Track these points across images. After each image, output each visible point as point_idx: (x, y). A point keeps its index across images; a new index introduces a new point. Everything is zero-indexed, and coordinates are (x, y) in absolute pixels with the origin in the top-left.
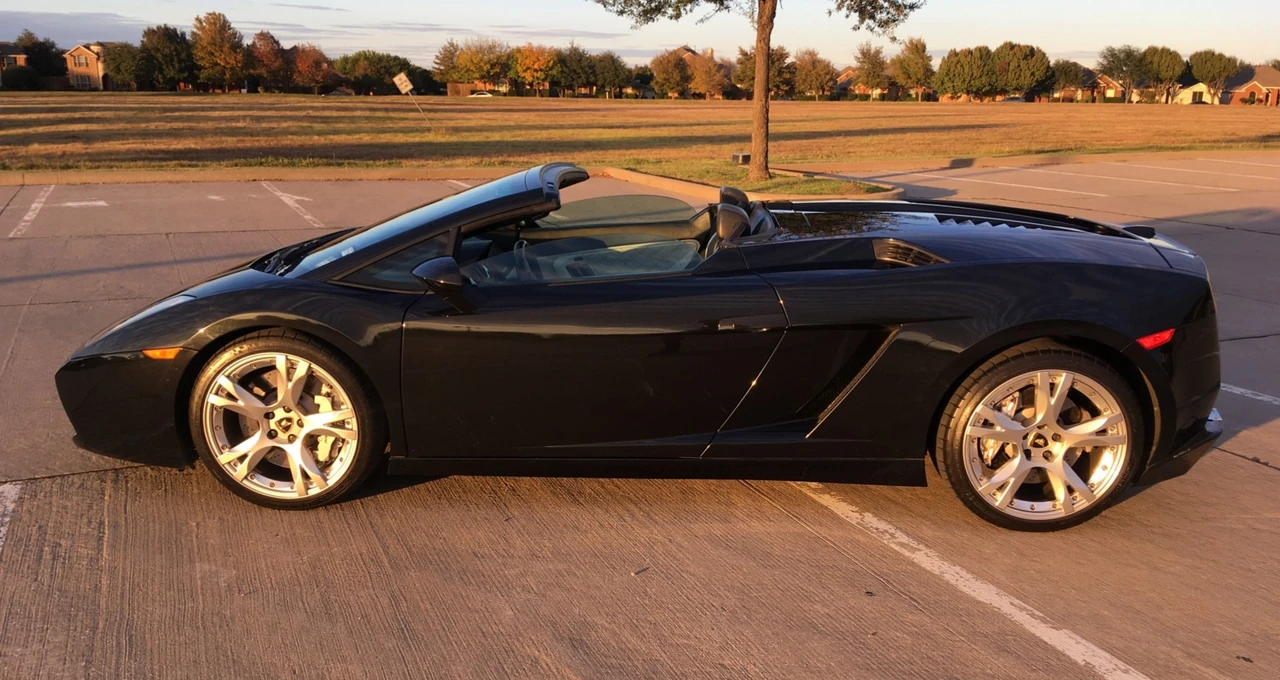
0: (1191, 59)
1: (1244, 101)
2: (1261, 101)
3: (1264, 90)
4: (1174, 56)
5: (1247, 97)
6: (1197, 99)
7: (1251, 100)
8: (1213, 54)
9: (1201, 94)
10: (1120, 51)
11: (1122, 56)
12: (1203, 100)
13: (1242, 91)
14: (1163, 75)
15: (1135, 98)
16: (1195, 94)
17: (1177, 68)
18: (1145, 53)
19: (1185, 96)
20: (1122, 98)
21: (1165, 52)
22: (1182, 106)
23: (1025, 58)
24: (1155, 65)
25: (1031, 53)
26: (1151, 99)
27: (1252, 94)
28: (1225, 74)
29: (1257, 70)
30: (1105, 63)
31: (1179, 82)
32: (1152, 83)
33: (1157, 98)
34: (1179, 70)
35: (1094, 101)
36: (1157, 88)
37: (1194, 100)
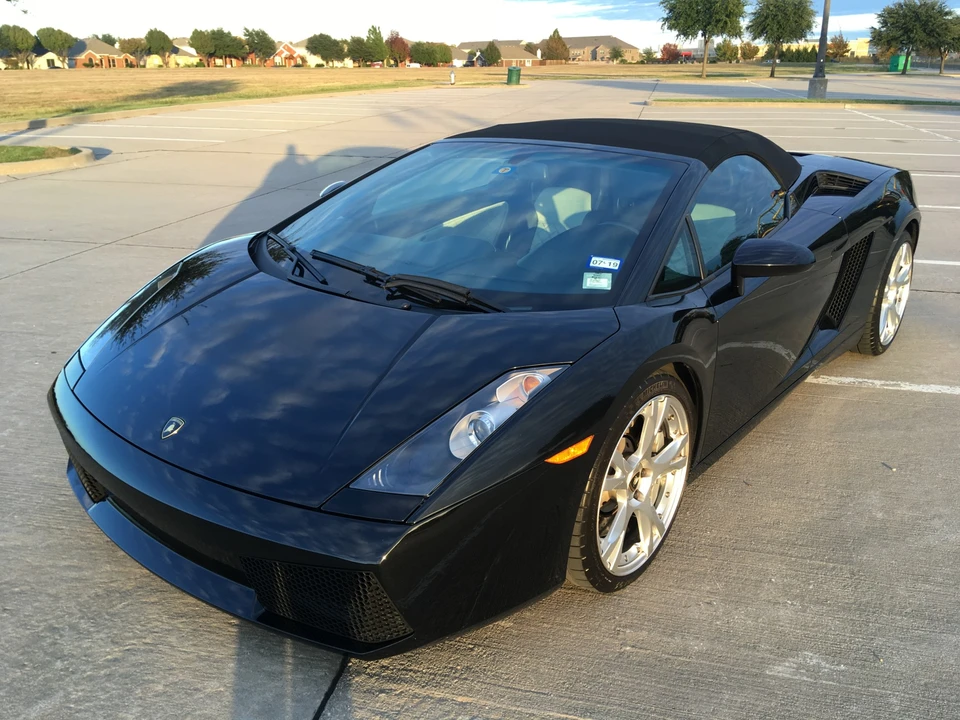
0: (38, 34)
1: (86, 65)
2: (97, 65)
3: (98, 56)
4: (25, 32)
5: (88, 62)
6: (51, 63)
7: (90, 64)
8: (53, 30)
9: (53, 61)
12: (56, 65)
13: (83, 57)
14: (20, 46)
15: (2, 65)
16: (48, 61)
17: (30, 41)
19: (41, 62)
21: (17, 29)
22: (41, 70)
24: (12, 39)
26: (15, 66)
27: (91, 60)
28: (67, 45)
29: (87, 42)
31: (33, 51)
32: (13, 53)
33: (20, 65)
34: (32, 43)
36: (17, 57)
37: (49, 65)
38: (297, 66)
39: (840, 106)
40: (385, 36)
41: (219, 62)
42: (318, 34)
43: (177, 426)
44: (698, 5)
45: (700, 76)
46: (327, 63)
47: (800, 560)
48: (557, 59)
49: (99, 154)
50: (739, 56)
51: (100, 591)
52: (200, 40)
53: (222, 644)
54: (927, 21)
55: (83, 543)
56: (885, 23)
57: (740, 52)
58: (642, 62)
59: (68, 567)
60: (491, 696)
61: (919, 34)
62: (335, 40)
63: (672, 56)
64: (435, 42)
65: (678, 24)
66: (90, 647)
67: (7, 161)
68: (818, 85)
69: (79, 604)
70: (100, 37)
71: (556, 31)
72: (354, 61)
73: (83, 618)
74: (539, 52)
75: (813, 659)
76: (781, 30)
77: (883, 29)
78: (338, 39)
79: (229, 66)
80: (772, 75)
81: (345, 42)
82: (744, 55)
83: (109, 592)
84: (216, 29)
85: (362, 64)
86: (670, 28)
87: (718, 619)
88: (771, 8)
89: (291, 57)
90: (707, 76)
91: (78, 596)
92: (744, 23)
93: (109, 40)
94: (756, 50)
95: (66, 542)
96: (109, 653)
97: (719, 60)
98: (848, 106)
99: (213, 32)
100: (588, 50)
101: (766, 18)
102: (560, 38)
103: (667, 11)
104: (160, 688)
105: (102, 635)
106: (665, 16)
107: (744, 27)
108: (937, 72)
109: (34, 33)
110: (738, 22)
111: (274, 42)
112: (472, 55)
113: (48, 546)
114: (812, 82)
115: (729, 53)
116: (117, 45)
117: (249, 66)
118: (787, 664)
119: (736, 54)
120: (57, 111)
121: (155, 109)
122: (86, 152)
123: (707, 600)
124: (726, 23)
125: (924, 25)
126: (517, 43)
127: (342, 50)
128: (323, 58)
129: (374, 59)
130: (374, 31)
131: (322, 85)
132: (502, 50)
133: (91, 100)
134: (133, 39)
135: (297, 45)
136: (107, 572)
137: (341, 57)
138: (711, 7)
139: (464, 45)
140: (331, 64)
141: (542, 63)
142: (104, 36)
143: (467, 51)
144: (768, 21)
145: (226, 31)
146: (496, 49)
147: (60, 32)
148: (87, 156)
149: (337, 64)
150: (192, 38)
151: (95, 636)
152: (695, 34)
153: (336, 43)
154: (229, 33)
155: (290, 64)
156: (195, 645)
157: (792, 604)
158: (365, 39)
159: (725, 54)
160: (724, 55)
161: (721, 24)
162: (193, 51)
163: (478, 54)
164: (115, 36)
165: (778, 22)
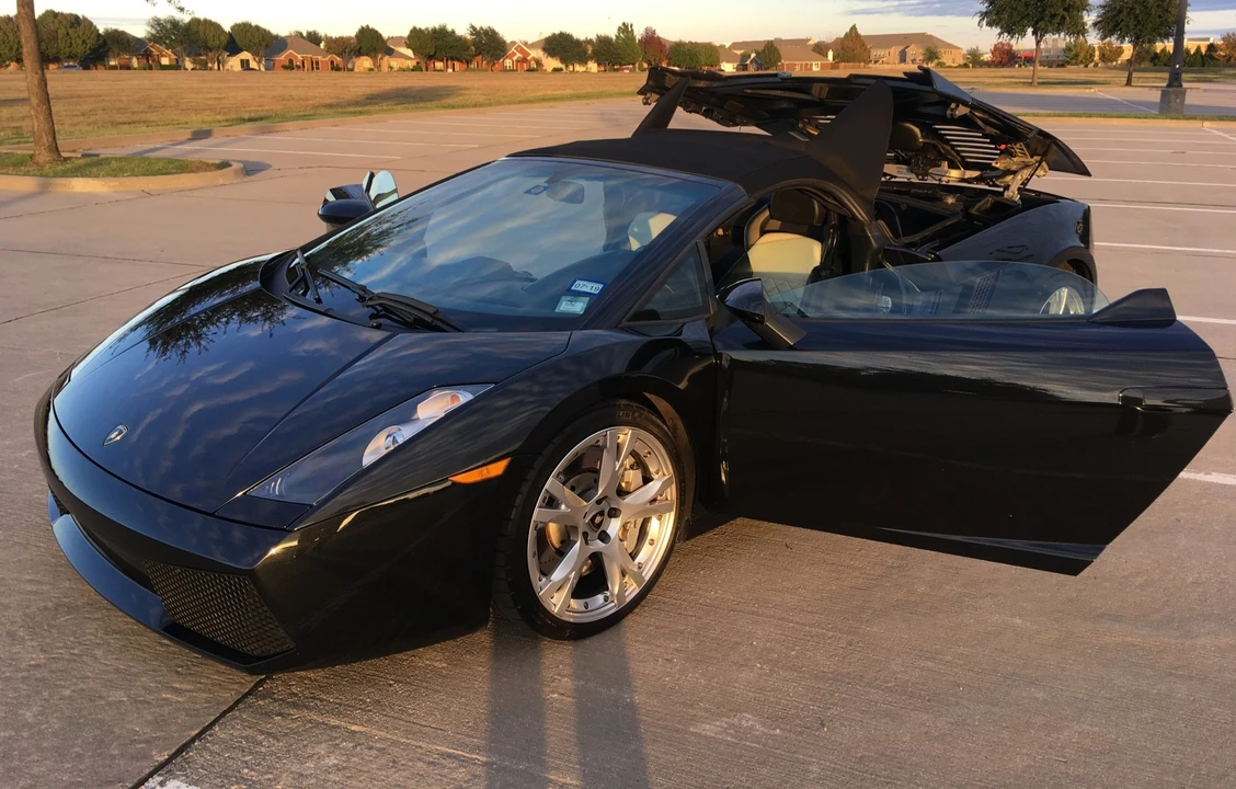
0: (232, 28)
1: (285, 67)
2: (298, 67)
3: (300, 57)
4: (217, 27)
5: (287, 63)
6: (245, 64)
7: (290, 66)
8: (250, 25)
9: (248, 61)
10: (167, 21)
11: (169, 26)
12: (251, 67)
13: (282, 58)
14: (210, 44)
15: (189, 65)
16: (242, 61)
17: (222, 38)
18: (190, 23)
19: (234, 63)
20: (176, 66)
21: (207, 23)
22: (233, 71)
23: (72, 25)
24: (202, 36)
25: (75, 21)
26: (204, 66)
27: (291, 61)
28: (264, 44)
29: (289, 41)
30: (154, 32)
31: (226, 49)
32: (202, 51)
33: (210, 65)
34: (224, 40)
35: (151, 68)
36: (207, 56)
37: (242, 67)
38: (530, 70)
39: (1196, 124)
40: (639, 33)
41: (439, 65)
42: (557, 32)
43: (121, 432)
45: (1031, 84)
46: (567, 66)
47: (797, 627)
48: (854, 61)
49: (251, 169)
50: (1096, 58)
51: (50, 605)
52: (417, 39)
53: (145, 661)
55: (54, 560)
57: (1097, 53)
58: (966, 66)
59: (30, 581)
60: (387, 728)
62: (578, 41)
64: (699, 41)
65: (1001, 20)
66: (19, 653)
67: (144, 175)
68: (1173, 97)
69: (26, 615)
70: (305, 34)
71: (854, 28)
72: (599, 65)
73: (23, 627)
74: (830, 55)
75: (748, 720)
76: (1139, 27)
78: (582, 38)
79: (450, 70)
80: (1129, 83)
81: (589, 42)
82: (1103, 57)
83: (58, 606)
84: (437, 27)
85: (608, 67)
86: (990, 24)
87: (669, 675)
89: (524, 60)
90: (1039, 83)
91: (28, 607)
93: (314, 38)
94: (1119, 51)
95: (38, 559)
96: (33, 659)
97: (1068, 63)
98: (1207, 125)
99: (434, 30)
100: (895, 51)
101: (1120, 11)
102: (858, 36)
104: (67, 692)
105: (34, 644)
106: (984, 10)
107: (1090, 23)
109: (227, 29)
110: (1082, 17)
111: (504, 42)
112: (745, 57)
113: (19, 561)
114: (1164, 94)
115: (1082, 55)
116: (322, 45)
117: (474, 70)
118: (718, 723)
119: (1092, 55)
120: (226, 121)
121: (338, 120)
122: (236, 166)
123: (669, 657)
124: (1063, 18)
126: (802, 42)
127: (585, 52)
128: (562, 61)
129: (623, 62)
130: (625, 29)
131: (550, 92)
132: (783, 51)
133: (277, 107)
134: (342, 38)
135: (533, 46)
136: (65, 587)
137: (583, 61)
139: (735, 45)
140: (571, 68)
141: (834, 66)
142: (309, 34)
143: (739, 52)
144: (1121, 15)
145: (449, 28)
146: (776, 50)
147: (257, 28)
148: (236, 171)
149: (579, 68)
150: (409, 37)
151: (29, 643)
152: (1022, 33)
153: (578, 43)
154: (453, 32)
155: (522, 67)
156: (117, 659)
157: (761, 668)
158: (614, 38)
159: (1077, 55)
160: (1072, 57)
161: (1058, 20)
162: (409, 53)
163: (753, 55)
164: (322, 32)
165: (1136, 17)
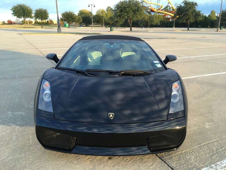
39: (67, 34)
44: (21, 11)
54: (71, 16)
56: (63, 16)
58: (2, 24)
61: (70, 19)
63: (10, 23)
65: (17, 15)
68: (60, 30)
77: (63, 18)
80: (42, 28)
86: (14, 16)
88: (39, 12)
90: (27, 28)
92: (33, 15)
94: (32, 22)
97: (23, 24)
98: (69, 34)
101: (38, 14)
103: (13, 12)
106: (12, 13)
108: (75, 27)
114: (58, 29)
115: (25, 22)
119: (27, 23)
124: (29, 15)
125: (71, 17)
138: (24, 11)
152: (21, 18)
165: (41, 15)
